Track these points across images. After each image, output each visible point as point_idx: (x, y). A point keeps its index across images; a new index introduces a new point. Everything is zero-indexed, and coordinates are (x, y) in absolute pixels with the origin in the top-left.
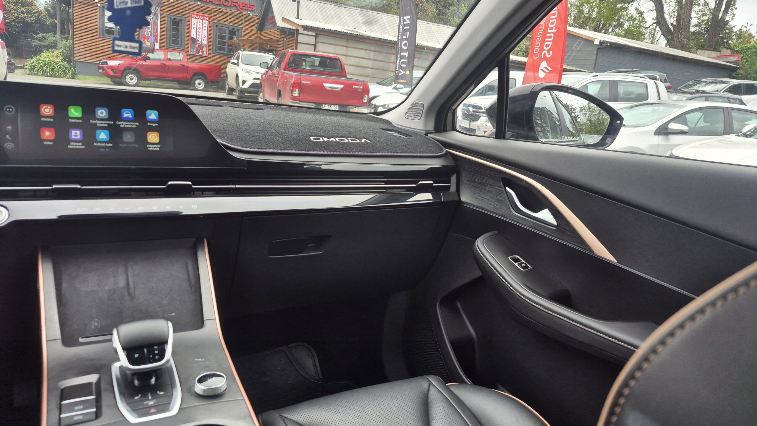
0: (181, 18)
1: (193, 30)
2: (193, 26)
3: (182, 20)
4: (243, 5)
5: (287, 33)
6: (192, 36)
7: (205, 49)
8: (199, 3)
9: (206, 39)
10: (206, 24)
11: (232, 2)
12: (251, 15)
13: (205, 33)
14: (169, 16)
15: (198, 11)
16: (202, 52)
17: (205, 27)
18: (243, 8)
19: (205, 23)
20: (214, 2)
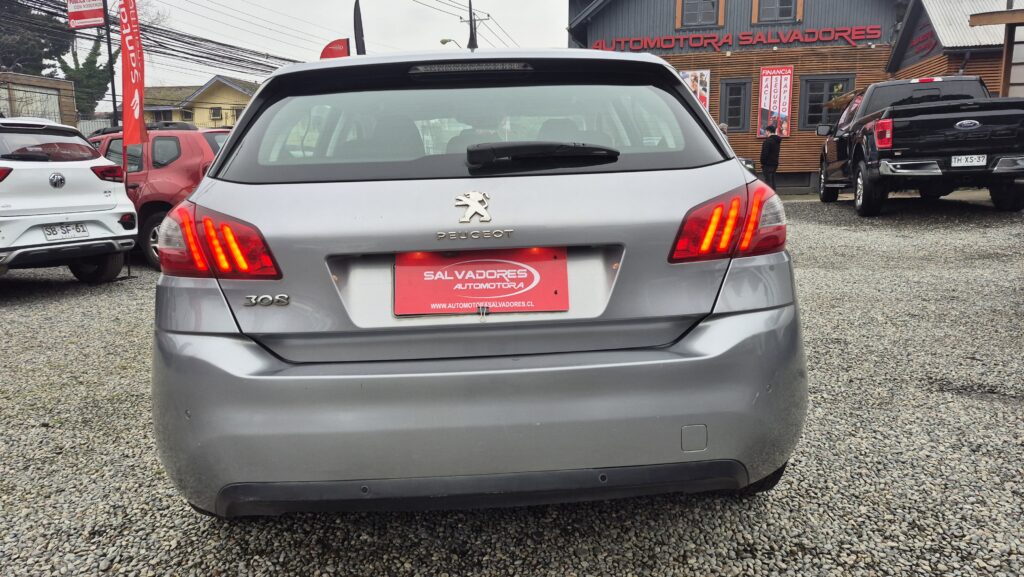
0: (744, 81)
1: (763, 96)
2: (764, 90)
3: (745, 84)
4: (858, 33)
5: (968, 56)
6: (763, 107)
7: (785, 125)
8: (775, 48)
9: (787, 107)
10: (787, 81)
11: (836, 32)
12: (873, 46)
13: (786, 97)
14: (724, 82)
15: (774, 63)
16: (781, 131)
17: (786, 86)
18: (857, 37)
19: (786, 79)
20: (802, 40)
